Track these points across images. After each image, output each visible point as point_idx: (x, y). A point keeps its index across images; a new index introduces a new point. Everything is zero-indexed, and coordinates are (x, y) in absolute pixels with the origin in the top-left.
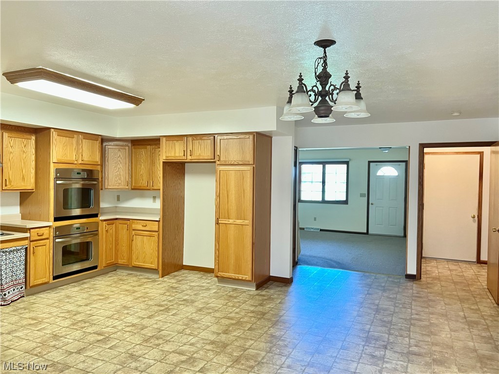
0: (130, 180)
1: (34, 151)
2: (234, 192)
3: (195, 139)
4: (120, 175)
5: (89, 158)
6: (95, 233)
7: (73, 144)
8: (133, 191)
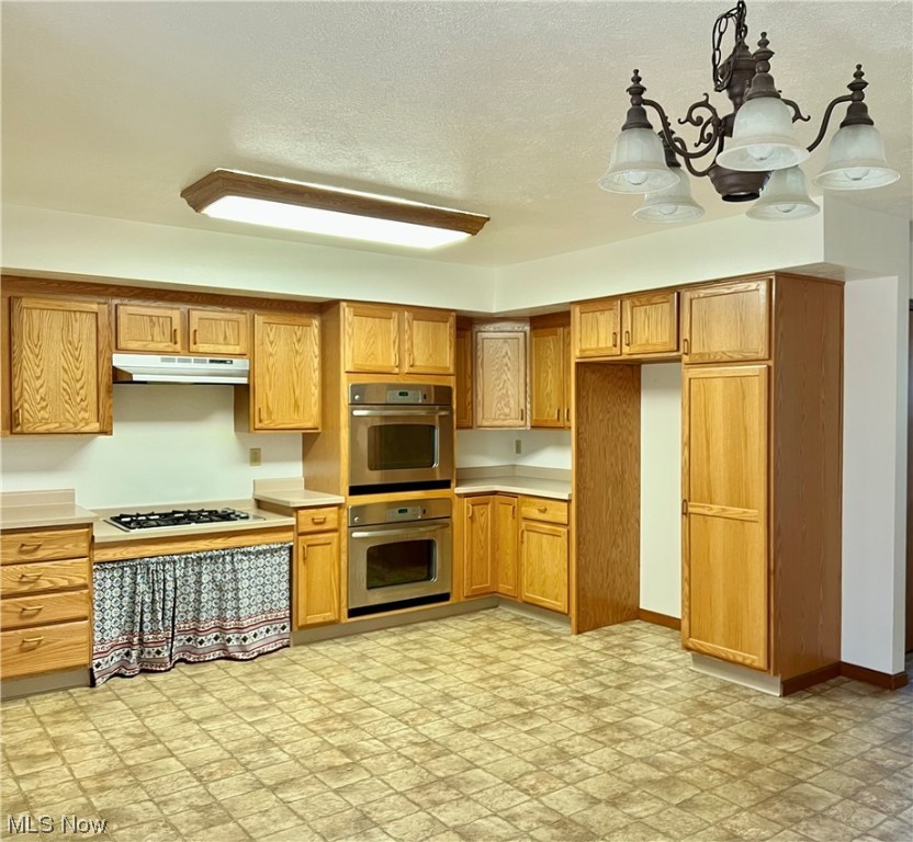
0: (528, 406)
1: (317, 350)
2: (721, 434)
3: (638, 304)
4: (508, 396)
5: (428, 360)
6: (444, 522)
7: (389, 332)
8: (536, 431)
